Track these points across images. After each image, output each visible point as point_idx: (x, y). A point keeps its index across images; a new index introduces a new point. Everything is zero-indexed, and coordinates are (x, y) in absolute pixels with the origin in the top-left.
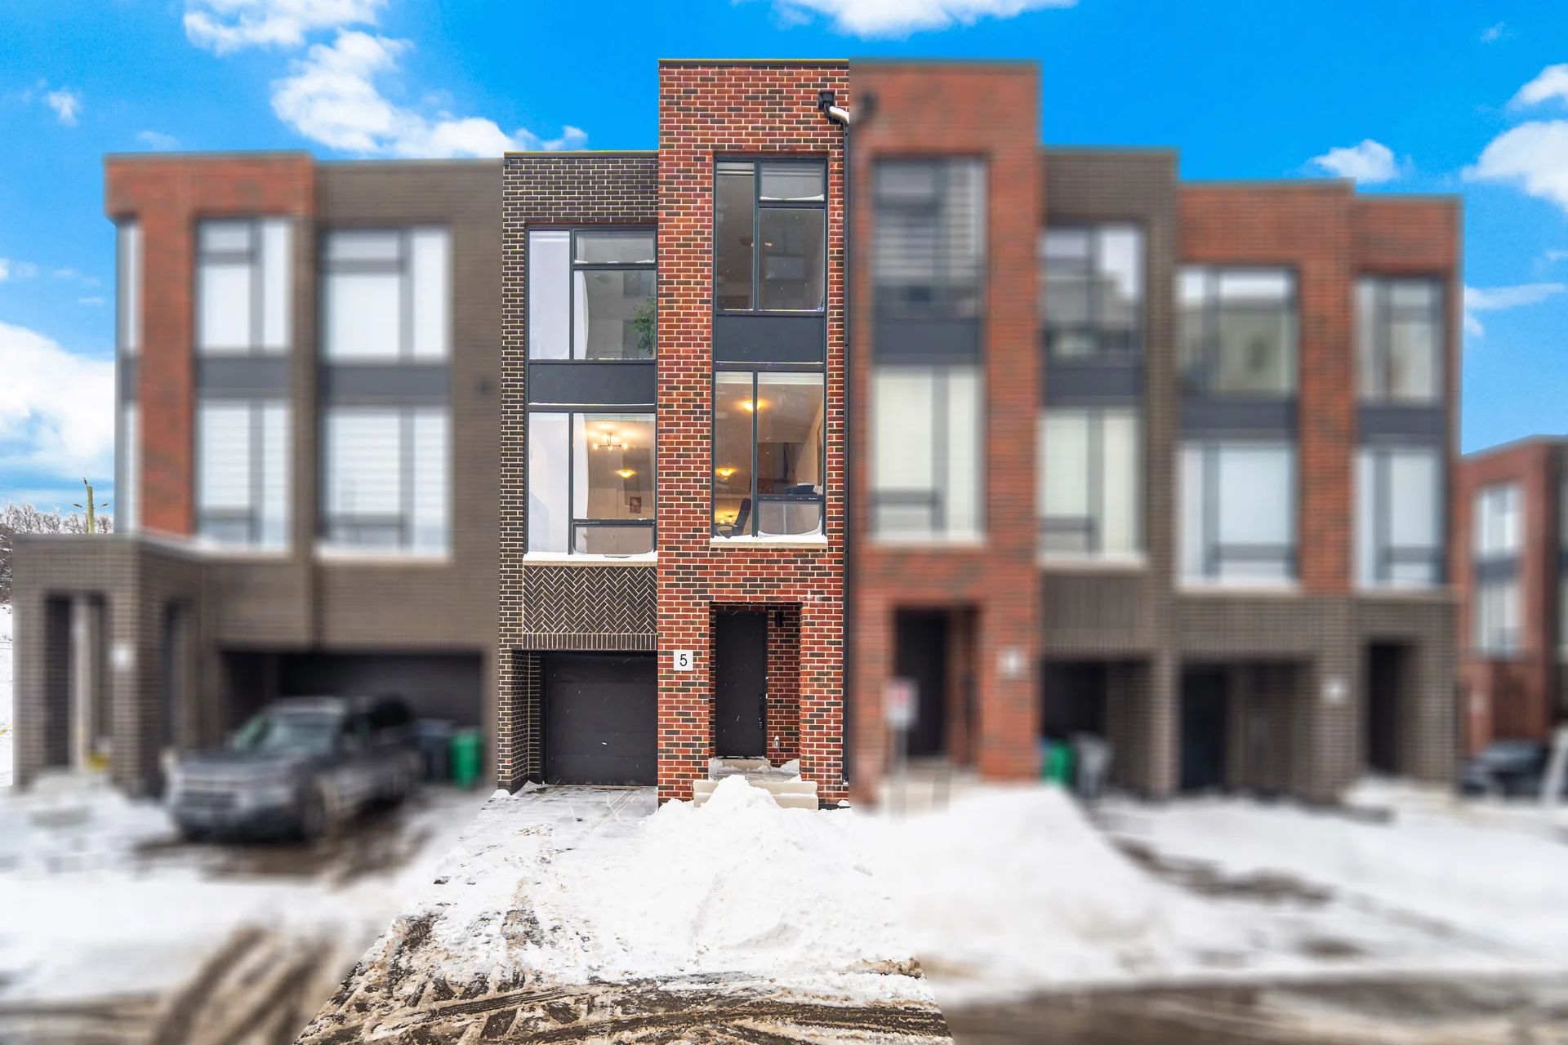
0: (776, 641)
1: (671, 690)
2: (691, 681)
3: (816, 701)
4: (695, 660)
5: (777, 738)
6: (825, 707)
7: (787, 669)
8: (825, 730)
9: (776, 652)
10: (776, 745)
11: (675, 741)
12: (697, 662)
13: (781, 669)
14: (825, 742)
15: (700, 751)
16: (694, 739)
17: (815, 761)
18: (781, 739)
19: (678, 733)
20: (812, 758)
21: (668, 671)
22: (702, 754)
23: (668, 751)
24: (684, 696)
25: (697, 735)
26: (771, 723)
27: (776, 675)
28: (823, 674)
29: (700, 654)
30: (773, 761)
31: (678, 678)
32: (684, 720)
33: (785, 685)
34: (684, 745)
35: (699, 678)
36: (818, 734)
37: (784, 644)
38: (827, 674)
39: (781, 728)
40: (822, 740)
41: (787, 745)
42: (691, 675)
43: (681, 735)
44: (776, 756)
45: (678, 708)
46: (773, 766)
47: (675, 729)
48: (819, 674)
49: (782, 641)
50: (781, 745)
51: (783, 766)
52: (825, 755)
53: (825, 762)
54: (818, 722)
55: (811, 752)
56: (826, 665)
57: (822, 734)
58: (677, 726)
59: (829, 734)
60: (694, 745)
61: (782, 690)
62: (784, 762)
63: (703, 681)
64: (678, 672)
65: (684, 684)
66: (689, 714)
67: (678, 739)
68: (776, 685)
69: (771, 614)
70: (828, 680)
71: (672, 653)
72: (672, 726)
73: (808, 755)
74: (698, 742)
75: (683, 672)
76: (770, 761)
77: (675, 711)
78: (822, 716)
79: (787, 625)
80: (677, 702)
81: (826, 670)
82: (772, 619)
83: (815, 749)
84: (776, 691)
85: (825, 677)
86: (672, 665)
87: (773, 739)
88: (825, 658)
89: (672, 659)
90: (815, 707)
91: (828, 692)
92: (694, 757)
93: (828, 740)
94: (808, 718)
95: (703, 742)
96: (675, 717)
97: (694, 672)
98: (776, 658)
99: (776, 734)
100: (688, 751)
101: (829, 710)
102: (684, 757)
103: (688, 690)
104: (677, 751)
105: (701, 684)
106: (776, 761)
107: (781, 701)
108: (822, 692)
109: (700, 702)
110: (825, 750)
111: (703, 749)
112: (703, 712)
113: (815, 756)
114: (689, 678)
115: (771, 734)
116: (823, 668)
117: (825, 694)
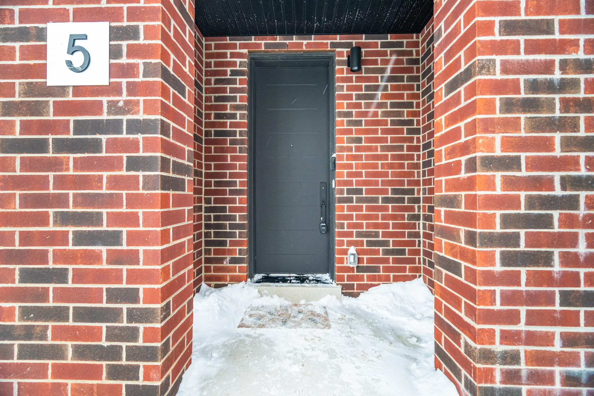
0: (349, 97)
1: (41, 146)
2: (105, 116)
3: (524, 173)
4: (115, 53)
5: (352, 250)
6: (558, 192)
7: (368, 140)
8: (557, 268)
9: (349, 114)
10: (350, 261)
11: (51, 304)
12: (124, 60)
13: (359, 140)
14: (557, 307)
15: (132, 334)
16: (113, 295)
17: (523, 367)
18: (359, 252)
19: (61, 276)
20: (514, 358)
21: (30, 90)
22: (140, 343)
23: (28, 333)
24: (79, 164)
25: (124, 285)
26: (342, 226)
27: (350, 149)
28: (550, 87)
29: (132, 33)
30: (344, 287)
31: (61, 109)
32: (80, 238)
33: (364, 166)
34: (80, 315)
35: (129, 107)
36: (534, 279)
37: (363, 102)
38: (564, 86)
39: (359, 234)
40: (549, 299)
41: (369, 261)
42: (105, 99)
43: (70, 285)
44: (350, 278)
45: (61, 201)
46: (345, 294)
47: (51, 265)
48: (534, 86)
49: (359, 97)
50: (360, 260)
51: (363, 296)
52: (557, 347)
53: (558, 370)
54: (532, 240)
55: (507, 337)
56: (557, 58)
57: (548, 278)
58: (60, 257)
59: (574, 279)
60: (115, 315)
61: (359, 174)
62: (366, 288)
63: (141, 116)
64: (61, 90)
65: (80, 127)
66: (96, 219)
67: (61, 295)
68: (350, 166)
69: (341, 54)
70: (566, 105)
71: (41, 35)
72: (42, 257)
73: (498, 347)
74: (125, 307)
75: (78, 90)
76: (340, 287)
77: (51, 211)
78: (547, 221)
79: (368, 71)
80: (61, 182)
81: (557, 75)
82: (341, 63)
83: (522, 327)
84: (350, 175)
85: (557, 97)
86: (42, 71)
87: (345, 252)
88: (557, 36)
89: (41, 52)
90: (523, 194)
91: (567, 144)
92: (114, 353)
93: (566, 299)
94: (498, 229)
95: (141, 305)
96: (51, 228)
97: (115, 89)
98: (350, 123)
99: (350, 243)
100: (95, 334)
101: (573, 203)
102: (80, 352)
103: (95, 146)
104: (59, 333)
105: (134, 127)
106: (351, 287)
107: (359, 191)
108: (548, 145)
109: (132, 182)
110: (558, 330)
111: (141, 327)
112: (140, 212)
113: (522, 349)
114: (96, 108)
115: (341, 243)
116: (548, 67)
117: (558, 152)
